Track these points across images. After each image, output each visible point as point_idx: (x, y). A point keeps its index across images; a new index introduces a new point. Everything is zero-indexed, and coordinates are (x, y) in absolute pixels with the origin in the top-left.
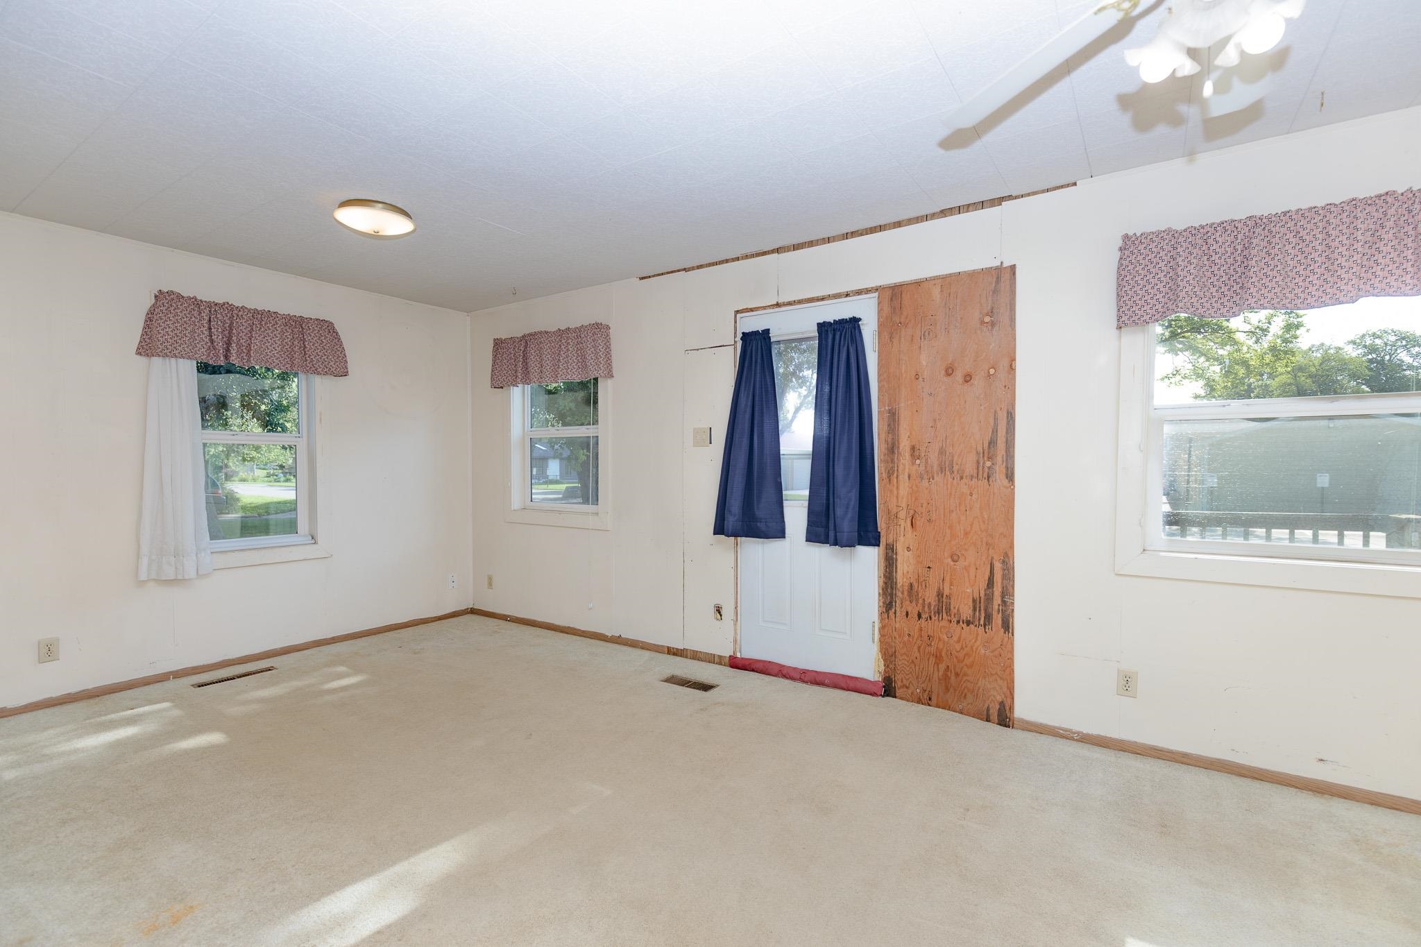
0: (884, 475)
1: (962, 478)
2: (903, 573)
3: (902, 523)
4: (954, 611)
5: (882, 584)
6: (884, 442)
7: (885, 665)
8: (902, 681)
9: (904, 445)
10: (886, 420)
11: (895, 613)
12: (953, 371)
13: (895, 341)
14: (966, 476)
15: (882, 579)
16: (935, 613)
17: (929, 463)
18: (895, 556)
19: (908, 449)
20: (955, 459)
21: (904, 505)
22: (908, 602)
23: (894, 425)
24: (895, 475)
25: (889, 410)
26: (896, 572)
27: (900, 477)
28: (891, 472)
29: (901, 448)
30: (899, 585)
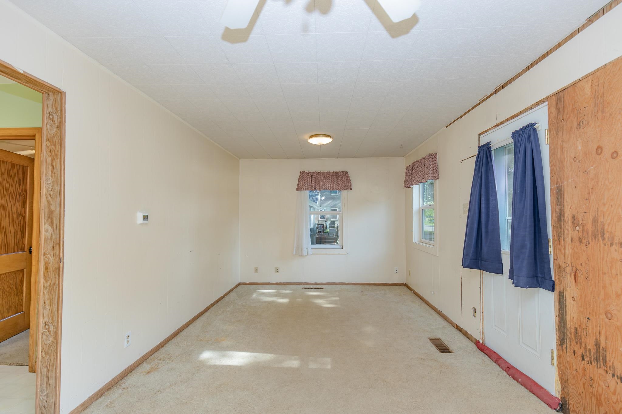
0: (556, 237)
1: (612, 245)
2: (571, 319)
3: (568, 276)
4: (609, 364)
5: (557, 322)
6: (555, 212)
7: (562, 388)
8: (574, 407)
9: (568, 214)
10: (555, 195)
11: (566, 348)
12: (602, 151)
13: (560, 134)
14: (616, 243)
15: (557, 319)
16: (594, 359)
17: (586, 229)
18: (565, 303)
19: (570, 217)
20: (606, 227)
21: (569, 262)
22: (574, 343)
23: (561, 198)
24: (563, 238)
25: (557, 187)
26: (566, 315)
27: (566, 239)
28: (560, 235)
29: (566, 217)
30: (568, 326)
